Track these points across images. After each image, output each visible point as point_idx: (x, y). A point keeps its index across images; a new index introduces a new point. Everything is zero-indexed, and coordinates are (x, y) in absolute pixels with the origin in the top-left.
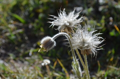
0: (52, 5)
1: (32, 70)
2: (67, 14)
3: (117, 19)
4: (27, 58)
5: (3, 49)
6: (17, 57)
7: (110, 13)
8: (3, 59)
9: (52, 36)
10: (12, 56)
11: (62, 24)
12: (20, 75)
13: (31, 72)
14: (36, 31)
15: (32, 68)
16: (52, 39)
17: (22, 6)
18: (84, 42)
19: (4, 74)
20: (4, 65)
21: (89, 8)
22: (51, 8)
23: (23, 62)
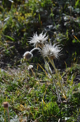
0: (32, 25)
1: (23, 73)
2: (38, 35)
3: (77, 30)
4: (19, 66)
5: (2, 61)
6: (12, 65)
7: (72, 27)
8: (3, 69)
9: (30, 51)
10: (9, 65)
11: (36, 42)
12: (16, 77)
13: (23, 74)
14: (23, 46)
15: (23, 72)
16: (30, 53)
17: (11, 28)
18: (50, 52)
19: (5, 78)
20: (4, 72)
21: (57, 24)
22: (32, 27)
23: (17, 69)
